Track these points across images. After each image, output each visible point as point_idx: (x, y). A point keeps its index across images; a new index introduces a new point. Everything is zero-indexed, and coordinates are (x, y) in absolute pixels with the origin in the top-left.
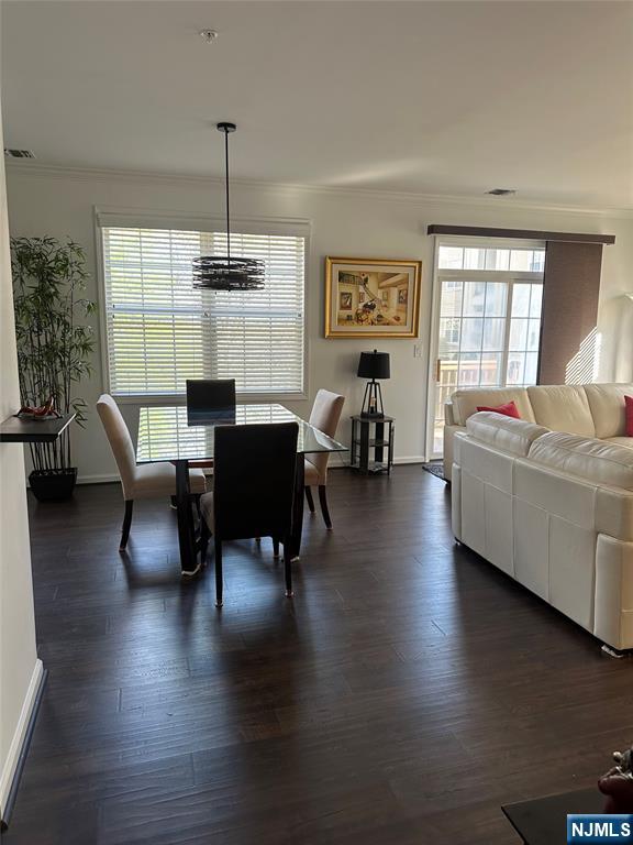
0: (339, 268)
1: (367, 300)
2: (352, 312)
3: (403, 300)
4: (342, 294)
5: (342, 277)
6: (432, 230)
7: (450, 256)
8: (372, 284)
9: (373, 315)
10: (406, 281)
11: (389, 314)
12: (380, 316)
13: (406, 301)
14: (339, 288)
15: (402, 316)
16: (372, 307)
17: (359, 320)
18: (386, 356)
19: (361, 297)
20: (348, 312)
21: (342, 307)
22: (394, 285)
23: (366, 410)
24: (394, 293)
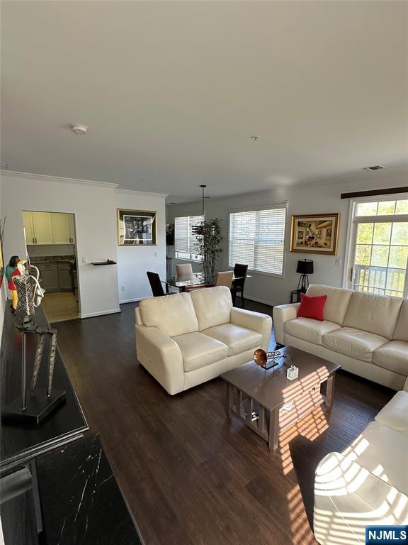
0: (297, 220)
1: (310, 235)
2: (303, 240)
3: (329, 235)
4: (299, 232)
5: (299, 224)
6: (344, 196)
7: (365, 208)
8: (313, 227)
9: (314, 241)
10: (331, 225)
11: (322, 242)
12: (316, 243)
13: (330, 235)
14: (297, 230)
15: (328, 243)
16: (313, 238)
17: (306, 244)
18: (311, 263)
19: (307, 233)
20: (302, 240)
21: (299, 238)
22: (325, 227)
23: (300, 288)
24: (324, 231)
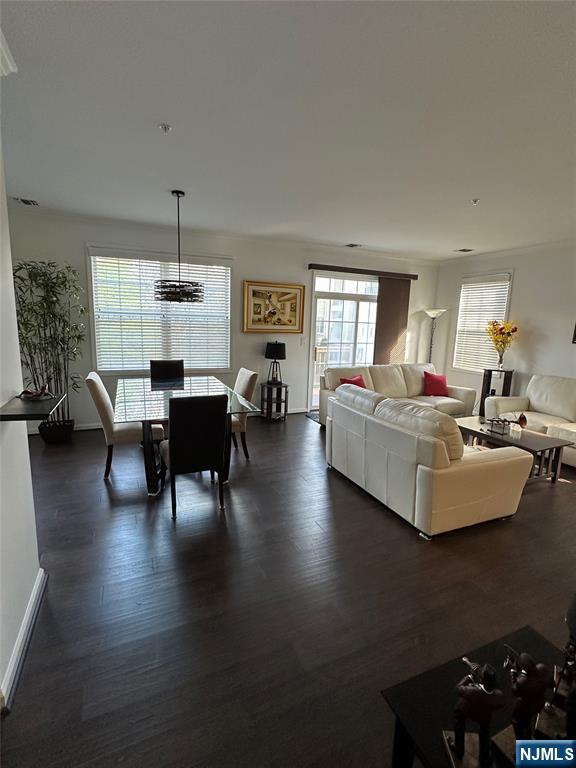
0: (252, 288)
1: (271, 309)
2: (261, 316)
3: (293, 310)
4: (255, 305)
5: (255, 293)
6: (311, 266)
7: (323, 283)
8: (274, 299)
9: (275, 318)
10: (295, 298)
11: (285, 319)
12: (279, 319)
13: (295, 311)
14: (253, 301)
15: (293, 319)
16: (274, 313)
17: (266, 321)
18: (282, 346)
19: (267, 308)
20: (259, 316)
21: (255, 313)
22: (288, 300)
23: (270, 379)
24: (288, 304)
